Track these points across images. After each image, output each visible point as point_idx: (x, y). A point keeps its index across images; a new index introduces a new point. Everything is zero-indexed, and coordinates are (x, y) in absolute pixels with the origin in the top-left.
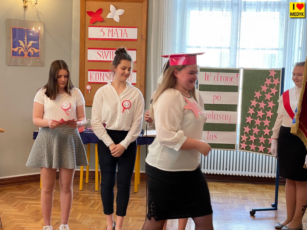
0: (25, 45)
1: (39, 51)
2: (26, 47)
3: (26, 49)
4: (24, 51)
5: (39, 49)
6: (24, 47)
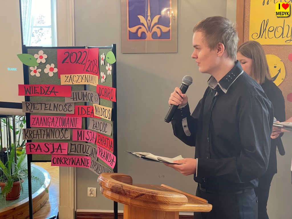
0: (148, 21)
1: (170, 30)
2: (149, 25)
3: (149, 27)
4: (146, 32)
5: (170, 26)
6: (146, 25)
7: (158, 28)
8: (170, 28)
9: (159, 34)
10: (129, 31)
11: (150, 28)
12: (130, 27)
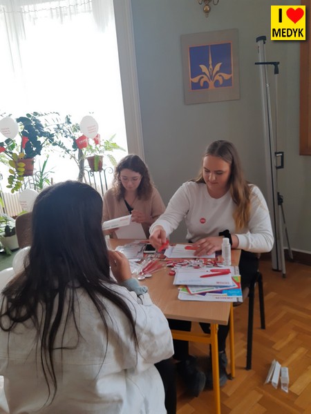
0: (210, 70)
1: (231, 77)
2: (211, 74)
4: (208, 81)
5: (231, 74)
6: (208, 75)
7: (220, 76)
9: (221, 82)
10: (192, 82)
11: (212, 77)
12: (192, 78)
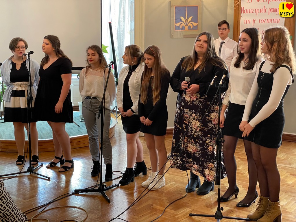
0: (186, 20)
1: (197, 25)
4: (185, 26)
5: (197, 23)
6: (185, 22)
7: (191, 23)
8: (198, 23)
9: (192, 27)
10: (176, 26)
11: (186, 24)
12: (176, 23)
